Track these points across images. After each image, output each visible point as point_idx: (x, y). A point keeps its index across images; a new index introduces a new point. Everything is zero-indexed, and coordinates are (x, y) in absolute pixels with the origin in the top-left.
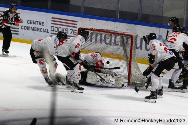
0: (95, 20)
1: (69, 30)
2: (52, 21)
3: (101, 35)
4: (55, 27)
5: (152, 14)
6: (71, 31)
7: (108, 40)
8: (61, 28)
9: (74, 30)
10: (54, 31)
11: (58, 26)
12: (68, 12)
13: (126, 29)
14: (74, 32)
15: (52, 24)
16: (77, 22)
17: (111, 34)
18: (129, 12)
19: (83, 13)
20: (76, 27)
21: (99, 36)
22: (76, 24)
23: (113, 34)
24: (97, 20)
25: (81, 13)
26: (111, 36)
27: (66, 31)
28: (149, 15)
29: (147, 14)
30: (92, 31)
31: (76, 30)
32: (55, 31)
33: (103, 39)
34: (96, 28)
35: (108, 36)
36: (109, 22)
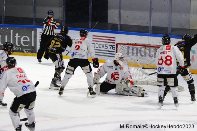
0: (131, 36)
1: (108, 46)
2: (93, 38)
3: (137, 49)
4: (96, 44)
5: (180, 27)
6: (110, 46)
7: (143, 53)
8: (101, 44)
9: (113, 46)
10: (95, 47)
11: (99, 43)
12: (107, 30)
13: (158, 42)
14: (113, 47)
15: (93, 41)
16: (115, 38)
17: (145, 48)
18: (160, 27)
19: (120, 30)
20: (114, 43)
21: (135, 50)
22: (115, 40)
23: (147, 47)
24: (133, 36)
25: (118, 29)
26: (146, 49)
27: (106, 46)
28: (178, 28)
29: (176, 28)
30: (129, 46)
31: (115, 46)
32: (97, 47)
33: (139, 52)
34: (132, 43)
35: (143, 49)
36: (143, 36)
